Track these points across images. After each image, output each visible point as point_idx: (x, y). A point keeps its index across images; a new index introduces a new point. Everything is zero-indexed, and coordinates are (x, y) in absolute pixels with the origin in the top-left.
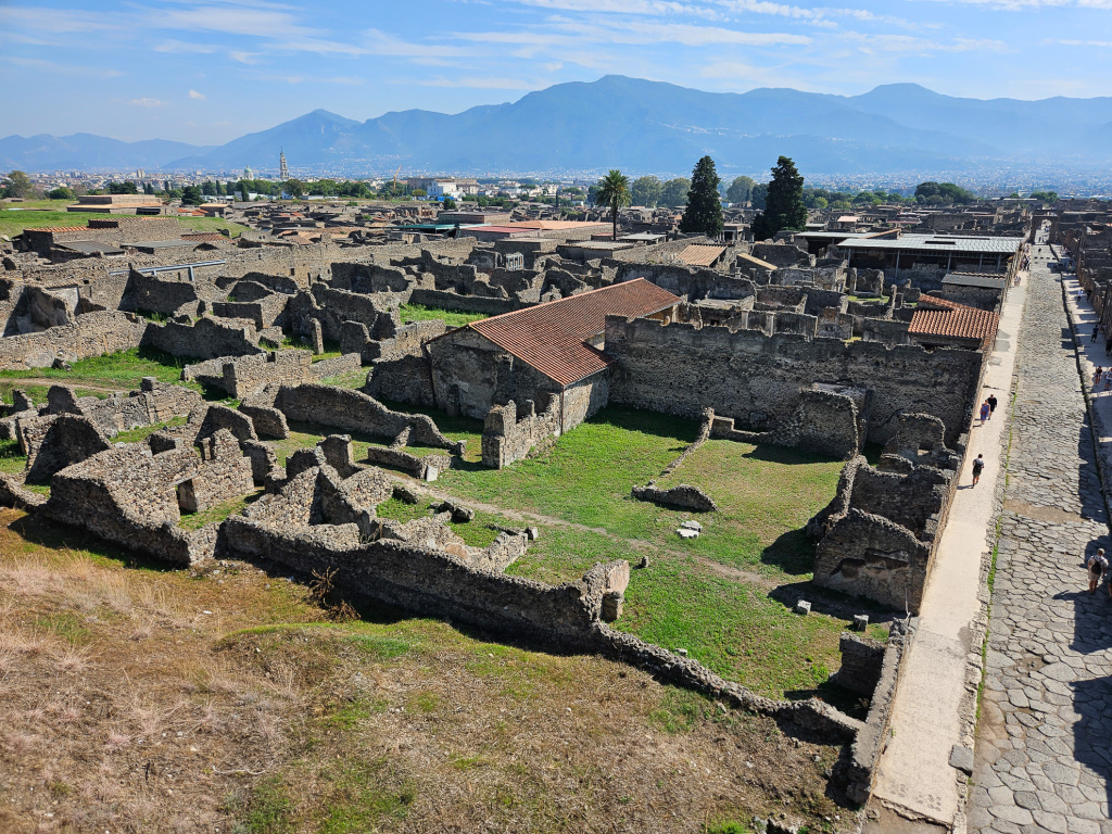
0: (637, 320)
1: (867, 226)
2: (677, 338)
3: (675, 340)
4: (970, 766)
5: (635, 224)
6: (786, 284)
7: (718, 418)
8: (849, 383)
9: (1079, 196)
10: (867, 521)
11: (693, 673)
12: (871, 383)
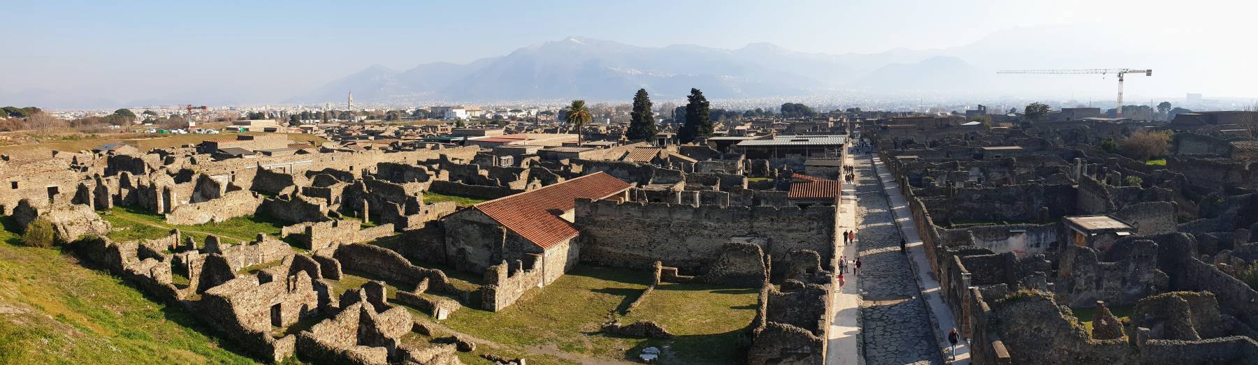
0: (599, 201)
1: (754, 132)
2: (630, 212)
3: (629, 214)
5: (593, 135)
6: (706, 171)
7: (665, 268)
8: (756, 235)
9: (872, 110)
10: (780, 330)
12: (770, 234)
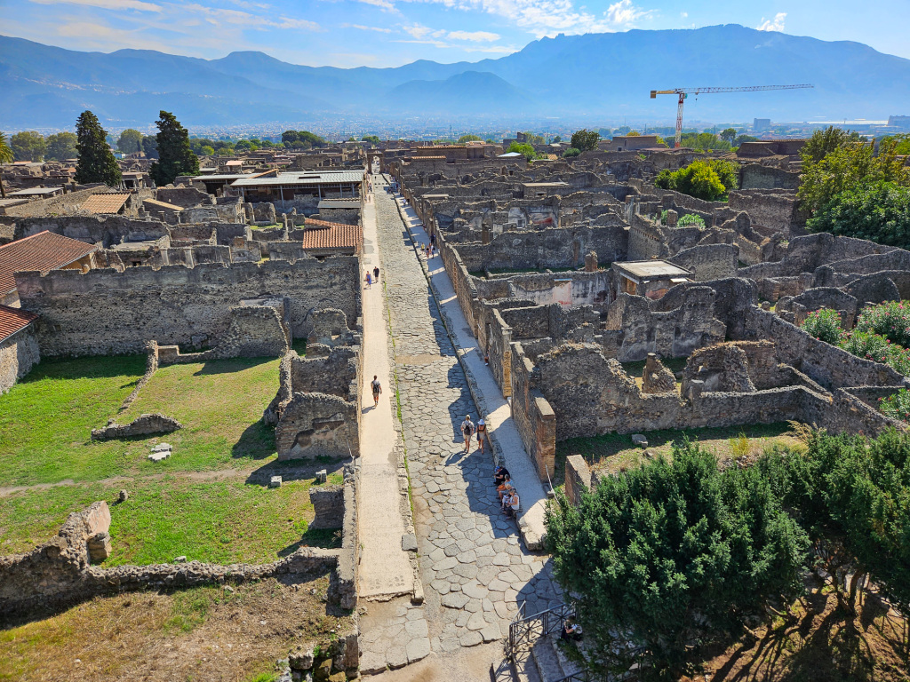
0: (52, 273)
1: (251, 168)
3: (100, 285)
4: (415, 545)
6: (195, 221)
7: (161, 347)
8: (269, 295)
10: (308, 399)
11: (196, 572)
12: (286, 292)
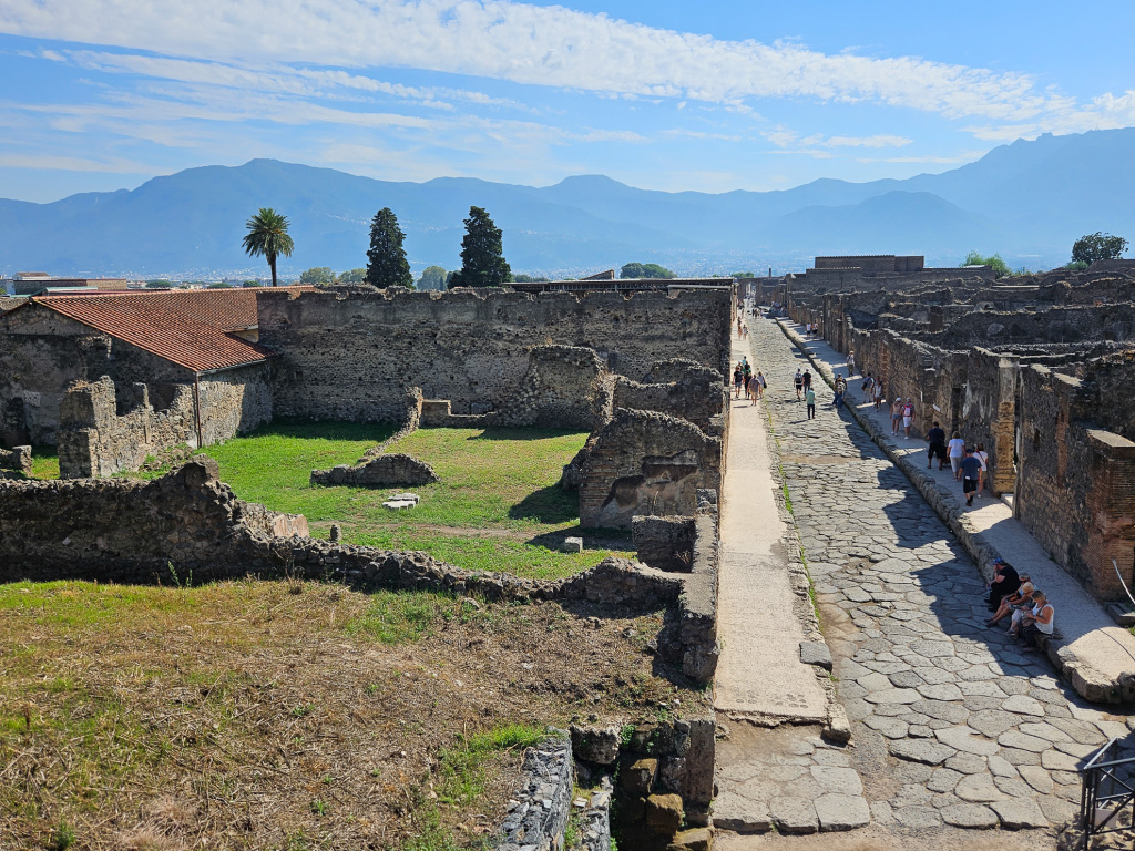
0: (303, 295)
4: (827, 657)
7: (427, 401)
11: (418, 565)
12: (613, 344)
